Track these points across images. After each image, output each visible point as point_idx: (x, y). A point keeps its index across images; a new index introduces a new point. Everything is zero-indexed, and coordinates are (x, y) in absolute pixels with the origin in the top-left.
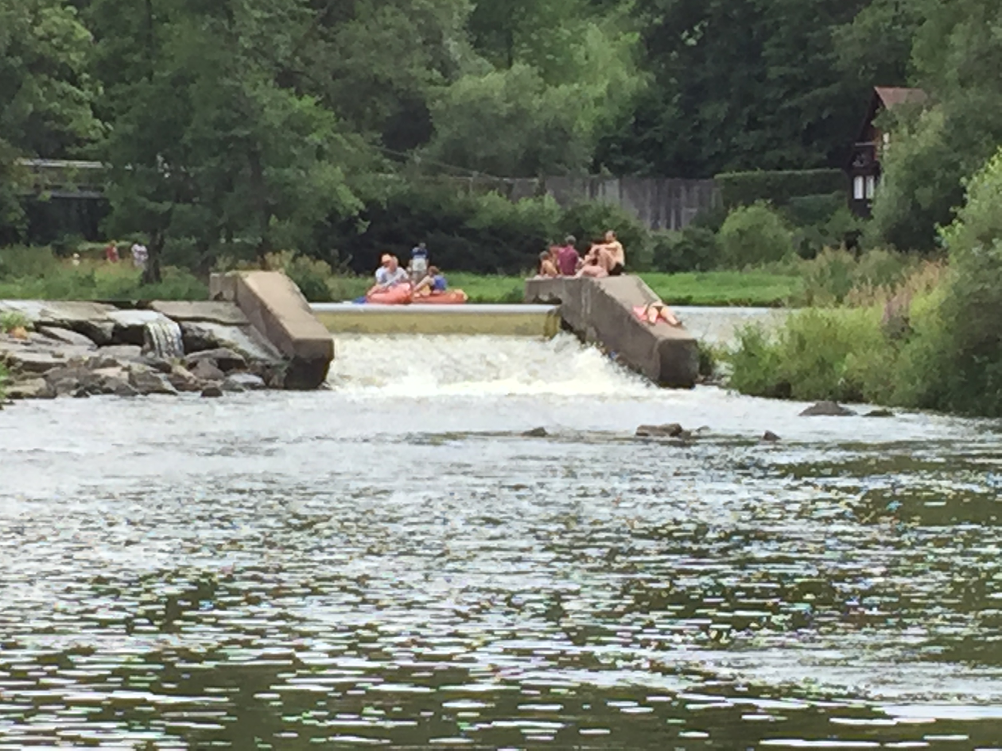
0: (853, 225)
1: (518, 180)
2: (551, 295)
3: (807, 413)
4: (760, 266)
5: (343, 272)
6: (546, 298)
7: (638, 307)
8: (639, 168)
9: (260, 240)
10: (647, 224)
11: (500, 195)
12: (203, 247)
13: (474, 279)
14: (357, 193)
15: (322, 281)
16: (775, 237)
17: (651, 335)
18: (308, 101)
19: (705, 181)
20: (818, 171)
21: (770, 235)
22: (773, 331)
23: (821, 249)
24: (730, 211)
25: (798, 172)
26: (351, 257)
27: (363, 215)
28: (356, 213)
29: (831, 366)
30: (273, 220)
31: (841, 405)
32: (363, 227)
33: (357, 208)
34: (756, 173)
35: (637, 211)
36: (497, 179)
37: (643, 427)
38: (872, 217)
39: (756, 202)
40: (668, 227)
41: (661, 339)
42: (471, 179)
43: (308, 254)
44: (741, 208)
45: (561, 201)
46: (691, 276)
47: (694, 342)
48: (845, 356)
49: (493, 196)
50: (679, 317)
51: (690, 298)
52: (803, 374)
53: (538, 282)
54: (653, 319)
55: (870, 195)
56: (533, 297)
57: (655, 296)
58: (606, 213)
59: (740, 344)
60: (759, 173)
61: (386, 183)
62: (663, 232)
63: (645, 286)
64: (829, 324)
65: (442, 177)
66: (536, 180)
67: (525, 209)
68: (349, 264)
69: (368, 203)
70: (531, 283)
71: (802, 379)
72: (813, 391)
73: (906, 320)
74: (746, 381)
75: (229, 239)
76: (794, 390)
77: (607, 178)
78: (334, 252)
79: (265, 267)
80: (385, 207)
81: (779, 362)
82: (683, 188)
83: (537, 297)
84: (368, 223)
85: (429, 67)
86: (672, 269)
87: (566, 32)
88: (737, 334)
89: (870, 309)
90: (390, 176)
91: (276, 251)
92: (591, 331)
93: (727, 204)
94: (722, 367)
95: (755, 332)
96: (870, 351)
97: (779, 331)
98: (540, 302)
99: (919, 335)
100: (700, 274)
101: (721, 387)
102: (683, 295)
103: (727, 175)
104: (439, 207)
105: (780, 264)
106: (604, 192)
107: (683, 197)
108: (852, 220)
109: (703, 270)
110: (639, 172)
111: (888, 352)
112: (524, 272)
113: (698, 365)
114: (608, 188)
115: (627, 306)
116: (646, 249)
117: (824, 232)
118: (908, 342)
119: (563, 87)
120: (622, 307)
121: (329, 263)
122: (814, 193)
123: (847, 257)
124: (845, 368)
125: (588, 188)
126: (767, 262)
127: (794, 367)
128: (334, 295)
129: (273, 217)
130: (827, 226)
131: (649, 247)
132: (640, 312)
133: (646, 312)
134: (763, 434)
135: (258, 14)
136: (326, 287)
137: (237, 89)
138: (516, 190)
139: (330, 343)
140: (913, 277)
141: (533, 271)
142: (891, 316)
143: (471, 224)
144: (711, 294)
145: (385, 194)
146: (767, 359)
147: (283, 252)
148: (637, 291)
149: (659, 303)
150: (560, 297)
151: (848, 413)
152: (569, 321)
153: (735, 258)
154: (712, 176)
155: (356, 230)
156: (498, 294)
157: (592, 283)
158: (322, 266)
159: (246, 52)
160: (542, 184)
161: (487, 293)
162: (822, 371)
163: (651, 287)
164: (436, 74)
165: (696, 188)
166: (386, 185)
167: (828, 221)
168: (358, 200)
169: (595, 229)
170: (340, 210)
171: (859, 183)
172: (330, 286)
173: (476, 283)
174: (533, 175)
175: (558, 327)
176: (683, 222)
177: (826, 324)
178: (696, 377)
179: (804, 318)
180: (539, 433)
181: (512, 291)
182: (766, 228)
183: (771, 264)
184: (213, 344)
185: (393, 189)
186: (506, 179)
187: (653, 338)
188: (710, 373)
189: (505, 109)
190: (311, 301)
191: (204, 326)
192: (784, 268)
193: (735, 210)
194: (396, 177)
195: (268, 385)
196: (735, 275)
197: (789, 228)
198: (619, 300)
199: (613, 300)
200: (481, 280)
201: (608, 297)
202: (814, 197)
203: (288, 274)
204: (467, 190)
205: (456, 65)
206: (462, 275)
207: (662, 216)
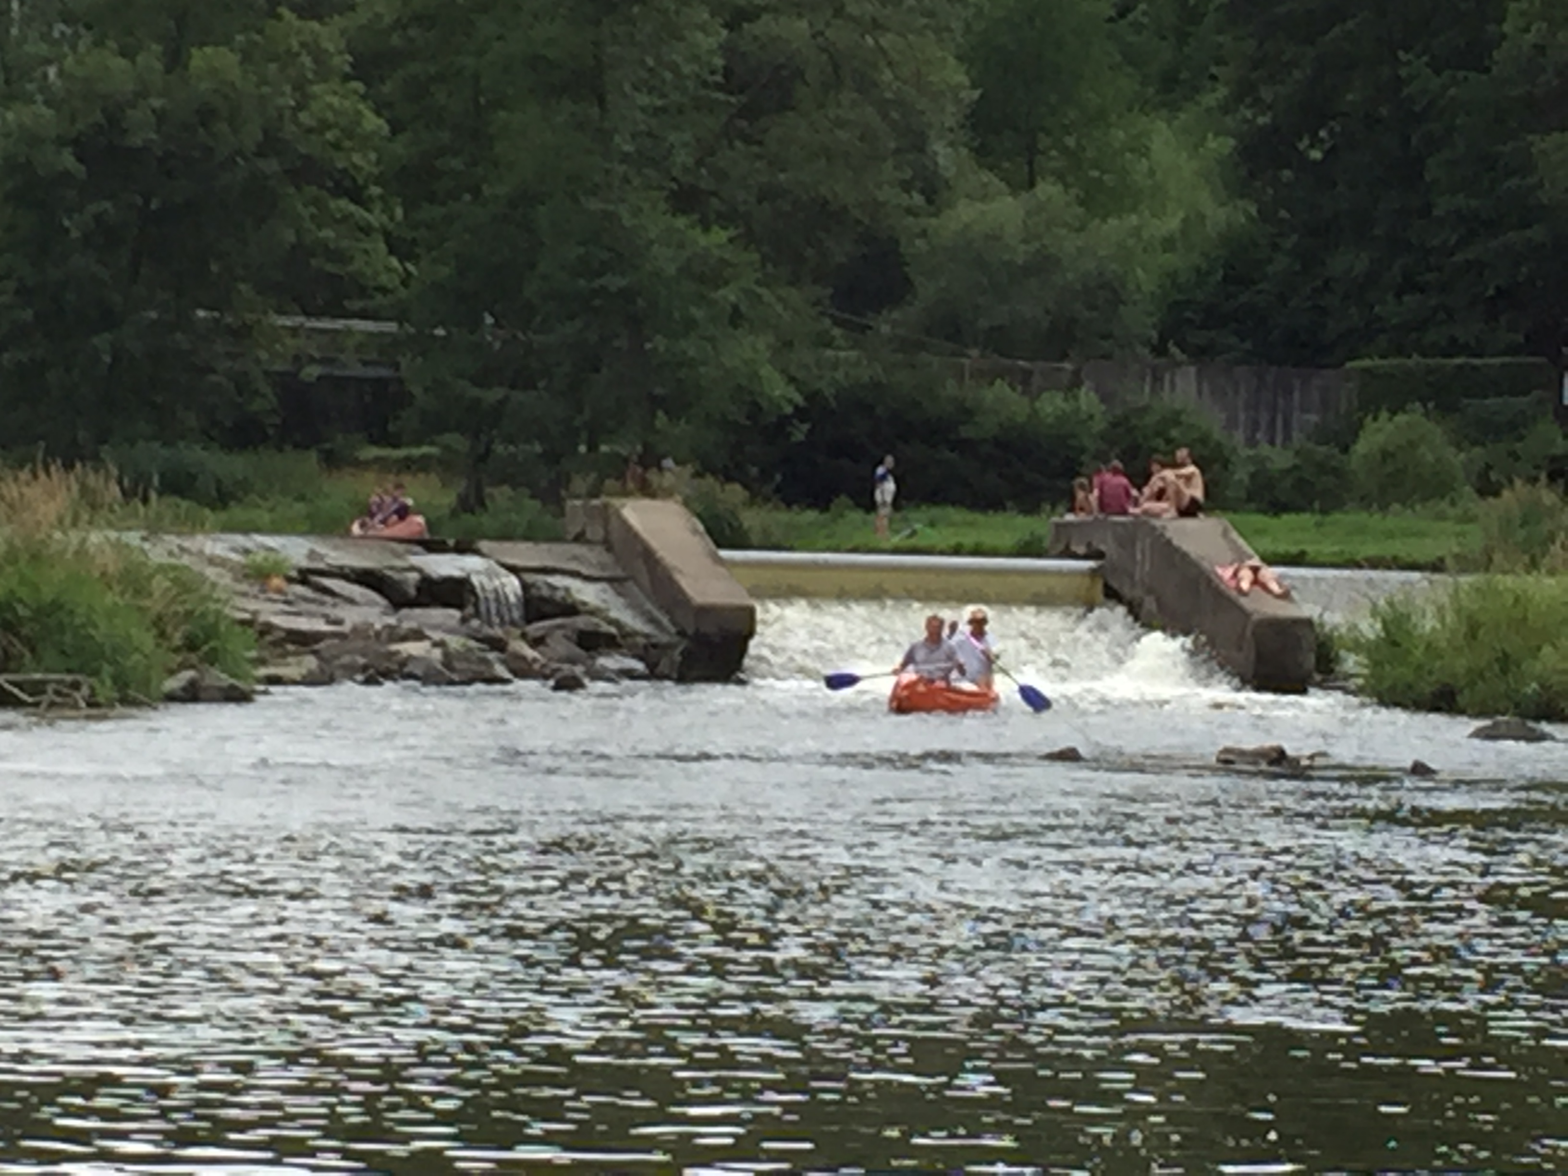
0: (1560, 445)
1: (1040, 365)
3: (1479, 734)
4: (1412, 507)
5: (767, 499)
6: (1081, 550)
7: (1223, 566)
8: (1227, 349)
9: (639, 448)
10: (1239, 436)
11: (1014, 389)
12: (552, 457)
13: (970, 517)
14: (792, 380)
15: (735, 515)
16: (1437, 461)
17: (1240, 609)
18: (720, 235)
19: (1330, 373)
20: (1507, 359)
21: (1430, 458)
22: (1430, 610)
23: (1511, 482)
24: (1370, 418)
25: (1477, 361)
26: (778, 478)
27: (800, 413)
28: (789, 410)
29: (1518, 664)
30: (661, 419)
31: (1532, 725)
32: (800, 433)
33: (790, 401)
34: (1410, 362)
35: (1223, 416)
36: (1007, 362)
37: (1227, 751)
39: (1409, 407)
40: (1272, 443)
41: (1255, 617)
42: (965, 361)
43: (714, 473)
44: (1384, 415)
45: (1106, 398)
46: (1306, 518)
47: (1308, 623)
48: (1539, 648)
49: (1001, 388)
50: (1286, 583)
51: (1303, 553)
52: (1476, 675)
53: (1071, 524)
54: (1245, 585)
56: (1061, 547)
58: (1175, 419)
59: (1379, 626)
60: (1415, 361)
61: (835, 365)
62: (1265, 449)
63: (1234, 535)
64: (1517, 600)
65: (924, 357)
66: (1068, 366)
67: (1049, 409)
68: (778, 490)
69: (808, 396)
70: (1058, 526)
71: (1472, 684)
72: (1490, 703)
74: (1387, 684)
75: (592, 447)
76: (1461, 700)
77: (1179, 365)
78: (754, 471)
79: (647, 491)
80: (833, 404)
81: (1439, 657)
82: (1297, 383)
83: (1067, 547)
84: (806, 427)
85: (906, 186)
86: (1277, 508)
87: (1119, 135)
88: (1375, 612)
90: (842, 354)
93: (1364, 411)
94: (1351, 662)
95: (1402, 609)
97: (1440, 609)
98: (1073, 555)
100: (1318, 517)
101: (1348, 692)
102: (1294, 550)
103: (1366, 363)
104: (919, 405)
105: (1444, 505)
106: (1173, 387)
107: (1296, 395)
108: (1559, 441)
109: (1324, 512)
110: (1227, 357)
112: (1046, 508)
113: (1313, 658)
114: (1178, 380)
115: (1205, 565)
116: (1236, 477)
117: (1515, 456)
119: (1113, 222)
120: (1197, 567)
121: (746, 486)
122: (1500, 394)
123: (1549, 496)
124: (1539, 667)
125: (1148, 379)
126: (1425, 499)
127: (1461, 664)
128: (755, 539)
129: (660, 413)
130: (1518, 446)
131: (1241, 474)
132: (1226, 573)
133: (1235, 574)
134: (1409, 765)
135: (643, 99)
136: (741, 525)
137: (610, 215)
138: (1037, 380)
139: (750, 613)
141: (1060, 509)
143: (966, 432)
144: (1336, 548)
145: (834, 382)
146: (1419, 652)
148: (1222, 542)
149: (1256, 561)
150: (1103, 548)
151: (1546, 739)
152: (1115, 585)
153: (1376, 492)
154: (1342, 364)
155: (790, 434)
156: (1008, 540)
157: (1154, 528)
158: (736, 492)
159: (625, 158)
160: (1076, 373)
161: (988, 539)
162: (1504, 671)
163: (1241, 534)
164: (918, 199)
165: (1316, 382)
166: (836, 368)
167: (1521, 438)
168: (792, 389)
169: (1160, 443)
170: (764, 404)
172: (746, 525)
173: (972, 524)
174: (1064, 356)
175: (1099, 595)
176: (1296, 435)
177: (1510, 601)
178: (1310, 676)
179: (1478, 590)
180: (1069, 756)
181: (1027, 537)
182: (1423, 449)
183: (1430, 504)
184: (571, 609)
185: (847, 375)
186: (1021, 363)
187: (1245, 614)
188: (1332, 671)
189: (1021, 254)
190: (720, 545)
191: (557, 580)
192: (1451, 512)
193: (1375, 419)
194: (853, 354)
195: (653, 674)
196: (1375, 520)
197: (1459, 448)
198: (1193, 555)
199: (1185, 555)
200: (979, 517)
201: (1177, 550)
202: (1500, 400)
203: (686, 503)
204: (960, 378)
205: (948, 186)
206: (951, 511)
207: (1263, 425)
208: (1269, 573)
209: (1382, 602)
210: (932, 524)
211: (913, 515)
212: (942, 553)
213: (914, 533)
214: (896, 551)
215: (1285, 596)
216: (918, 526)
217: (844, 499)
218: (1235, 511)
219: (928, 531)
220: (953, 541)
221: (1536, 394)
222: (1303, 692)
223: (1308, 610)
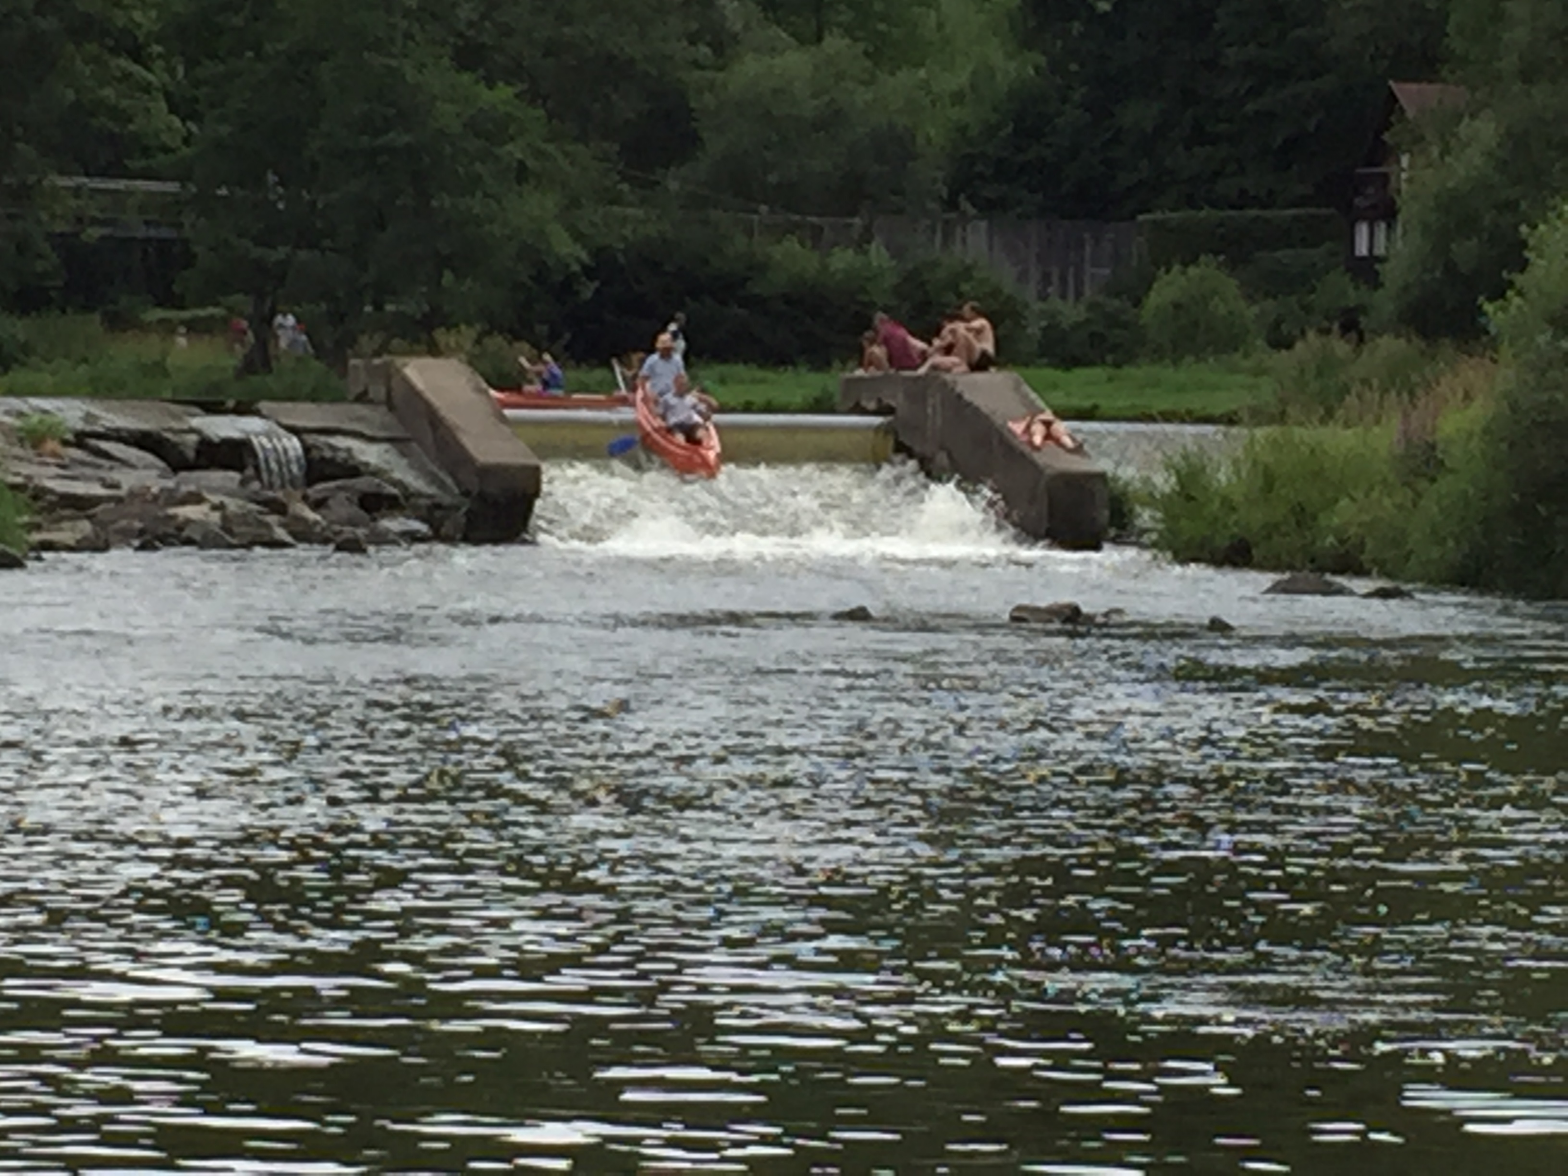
0: (1353, 296)
1: (831, 220)
2: (880, 401)
3: (1277, 588)
4: (1206, 361)
6: (872, 406)
7: (1015, 420)
8: (1019, 203)
9: (426, 308)
10: (1030, 292)
11: (802, 244)
12: (337, 318)
13: (759, 374)
14: (578, 237)
16: (1231, 313)
17: (1033, 464)
18: (504, 92)
19: (1122, 225)
20: (1301, 211)
21: (1222, 310)
22: (1225, 463)
23: (1303, 333)
24: (1161, 271)
25: (1267, 213)
26: (567, 336)
27: (589, 272)
28: (576, 268)
29: (1314, 518)
30: (448, 278)
31: (1328, 577)
32: (588, 290)
33: (578, 260)
34: (1203, 214)
35: (1015, 270)
36: (797, 218)
37: (1019, 608)
38: (1382, 285)
39: (1203, 258)
40: (1063, 297)
41: (1048, 471)
42: (755, 217)
43: (501, 332)
44: (1176, 268)
45: (897, 252)
46: (1097, 373)
47: (1102, 477)
48: (1336, 501)
49: (792, 244)
50: (1079, 437)
51: (1096, 407)
52: (1271, 529)
53: (861, 379)
54: (1038, 440)
55: (1380, 250)
56: (851, 404)
57: (1041, 403)
58: (967, 272)
59: (1173, 479)
60: (1206, 213)
61: (623, 222)
62: (1056, 303)
63: (1026, 388)
64: (1312, 451)
65: (712, 213)
66: (857, 221)
67: (841, 265)
68: (567, 348)
69: (595, 253)
70: (848, 382)
71: (1269, 537)
72: (1285, 556)
73: (1433, 447)
74: (1183, 538)
75: (378, 307)
76: (1257, 553)
77: (970, 219)
78: (542, 329)
79: (434, 351)
80: (621, 259)
81: (1234, 509)
82: (1087, 236)
83: (857, 403)
84: (596, 284)
85: (693, 41)
86: (1070, 362)
88: (1169, 466)
89: (1376, 430)
90: (630, 211)
91: (450, 325)
92: (942, 458)
93: (1156, 262)
94: (1145, 517)
95: (1197, 463)
96: (1375, 495)
97: (1235, 462)
98: (864, 412)
99: (1452, 471)
100: (1110, 371)
101: (1142, 547)
102: (1087, 404)
103: (1158, 215)
104: (706, 262)
105: (1237, 357)
106: (964, 241)
107: (1088, 249)
108: (1351, 292)
109: (1117, 365)
110: (1019, 210)
111: (1404, 496)
112: (837, 364)
113: (1106, 513)
114: (969, 235)
116: (1029, 331)
117: (1307, 309)
118: (1433, 480)
119: (903, 75)
120: (990, 421)
121: (534, 344)
122: (1291, 246)
123: (1341, 347)
124: (1336, 521)
125: (939, 234)
126: (1218, 352)
127: (1256, 518)
129: (448, 273)
130: (1311, 299)
131: (1034, 330)
132: (1018, 428)
133: (1028, 428)
134: (1206, 622)
137: (393, 71)
138: (827, 234)
139: (535, 473)
140: (1443, 381)
141: (851, 364)
142: (1408, 441)
143: (756, 288)
144: (1128, 403)
145: (624, 239)
146: (1215, 505)
147: (463, 327)
148: (1013, 395)
149: (1048, 415)
150: (893, 403)
151: (1341, 591)
152: (908, 443)
153: (1168, 346)
154: (1133, 217)
155: (577, 293)
156: (798, 397)
157: (945, 384)
159: (407, 13)
160: (867, 227)
161: (778, 396)
162: (1300, 525)
163: (1035, 390)
164: (704, 51)
165: (1109, 236)
166: (624, 226)
167: (1313, 290)
168: (578, 247)
169: (951, 298)
170: (551, 262)
171: (1362, 231)
173: (762, 381)
174: (853, 213)
175: (889, 450)
176: (1087, 289)
177: (1308, 452)
178: (1106, 531)
179: (1274, 442)
181: (817, 393)
182: (1215, 302)
183: (1223, 357)
184: (353, 470)
185: (634, 231)
186: (811, 218)
187: (1038, 470)
188: (1125, 526)
189: (810, 109)
191: (340, 442)
192: (1245, 364)
193: (1168, 271)
194: (640, 213)
195: (438, 535)
196: (1167, 373)
197: (1250, 299)
198: (985, 410)
199: (977, 410)
200: (770, 375)
201: (969, 404)
202: (1290, 252)
203: (472, 362)
204: (750, 233)
205: (735, 37)
206: (739, 369)
207: (1055, 279)
208: (1061, 427)
210: (722, 381)
211: (702, 373)
212: (733, 410)
215: (1078, 450)
218: (1026, 365)
220: (742, 400)
221: (1328, 245)
222: (1097, 548)
223: (1104, 465)
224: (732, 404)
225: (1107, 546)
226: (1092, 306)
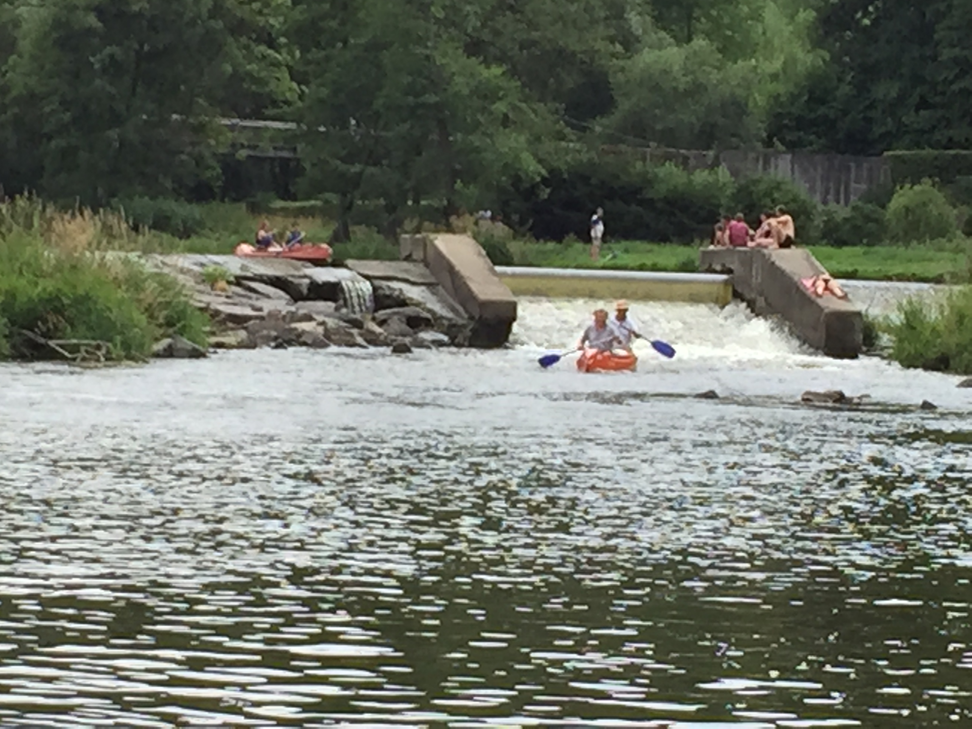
1: (694, 152)
2: (723, 265)
3: (963, 384)
4: (925, 242)
5: (524, 235)
6: (718, 268)
7: (805, 278)
8: (811, 144)
9: (445, 202)
10: (817, 199)
11: (677, 166)
12: (391, 209)
13: (649, 247)
14: (540, 160)
15: (504, 245)
16: (940, 214)
17: (817, 305)
18: (496, 70)
19: (874, 158)
21: (935, 213)
22: (934, 307)
24: (898, 188)
25: (965, 152)
26: (531, 221)
27: (545, 181)
30: (459, 184)
32: (545, 193)
33: (539, 174)
34: (924, 152)
35: (807, 185)
36: (674, 151)
37: (807, 393)
39: (922, 180)
40: (838, 202)
41: (826, 311)
42: (648, 150)
44: (908, 186)
45: (735, 173)
46: (859, 250)
47: (859, 314)
49: (670, 167)
50: (846, 290)
51: (856, 271)
52: (962, 348)
53: (713, 252)
54: (820, 290)
56: (706, 266)
58: (778, 186)
59: (903, 316)
60: (927, 151)
61: (567, 151)
62: (832, 206)
63: (813, 259)
65: (623, 147)
66: (711, 153)
67: (700, 180)
68: (530, 229)
69: (551, 171)
70: (704, 253)
71: (960, 353)
74: (906, 353)
75: (416, 201)
76: (953, 364)
77: (780, 153)
78: (515, 218)
79: (450, 229)
80: (566, 176)
81: (939, 336)
82: (852, 165)
83: (710, 265)
84: (548, 190)
85: (612, 40)
86: (840, 243)
88: (900, 307)
90: (571, 145)
91: (460, 214)
93: (894, 182)
94: (885, 339)
95: (917, 306)
97: (941, 306)
98: (713, 271)
100: (865, 249)
101: (883, 358)
102: (850, 269)
103: (897, 152)
104: (618, 177)
105: (944, 241)
106: (776, 167)
107: (853, 172)
109: (869, 245)
110: (810, 148)
112: (697, 241)
113: (861, 337)
114: (780, 162)
115: (796, 278)
116: (816, 223)
119: (740, 63)
120: (790, 279)
121: (510, 226)
125: (761, 162)
126: (932, 239)
127: (953, 340)
128: (516, 260)
129: (459, 181)
131: (819, 221)
132: (808, 283)
133: (814, 284)
134: (922, 405)
136: (508, 251)
137: (428, 57)
138: (692, 162)
139: (513, 306)
143: (648, 194)
144: (877, 269)
145: (566, 163)
146: (927, 333)
147: (467, 216)
148: (805, 263)
149: (827, 276)
150: (732, 267)
152: (739, 290)
153: (901, 234)
154: (881, 153)
155: (537, 196)
156: (673, 262)
157: (764, 255)
158: (504, 229)
159: (437, 22)
160: (717, 157)
161: (661, 261)
163: (818, 259)
164: (619, 48)
165: (865, 165)
166: (567, 154)
168: (540, 166)
169: (768, 201)
170: (523, 176)
172: (512, 250)
173: (650, 251)
174: (708, 148)
175: (730, 296)
176: (852, 198)
178: (860, 348)
179: (965, 294)
180: (711, 395)
181: (684, 260)
182: (931, 206)
183: (935, 241)
184: (402, 302)
185: (573, 158)
186: (682, 151)
187: (820, 309)
188: (872, 345)
189: (683, 83)
190: (495, 264)
191: (395, 285)
192: (948, 245)
193: (901, 188)
194: (578, 146)
195: (454, 343)
196: (901, 250)
197: (954, 206)
198: (788, 272)
199: (782, 272)
200: (655, 247)
201: (778, 269)
203: (475, 238)
204: (644, 159)
205: (638, 40)
206: (638, 243)
207: (832, 191)
208: (836, 284)
209: (905, 302)
210: (626, 251)
211: (614, 245)
212: (632, 269)
213: (614, 257)
214: (604, 268)
215: (845, 297)
216: (616, 252)
217: (572, 235)
218: (814, 244)
219: (625, 256)
220: (638, 263)
222: (854, 356)
223: (858, 306)
224: (632, 265)
225: (861, 356)
226: (854, 208)
